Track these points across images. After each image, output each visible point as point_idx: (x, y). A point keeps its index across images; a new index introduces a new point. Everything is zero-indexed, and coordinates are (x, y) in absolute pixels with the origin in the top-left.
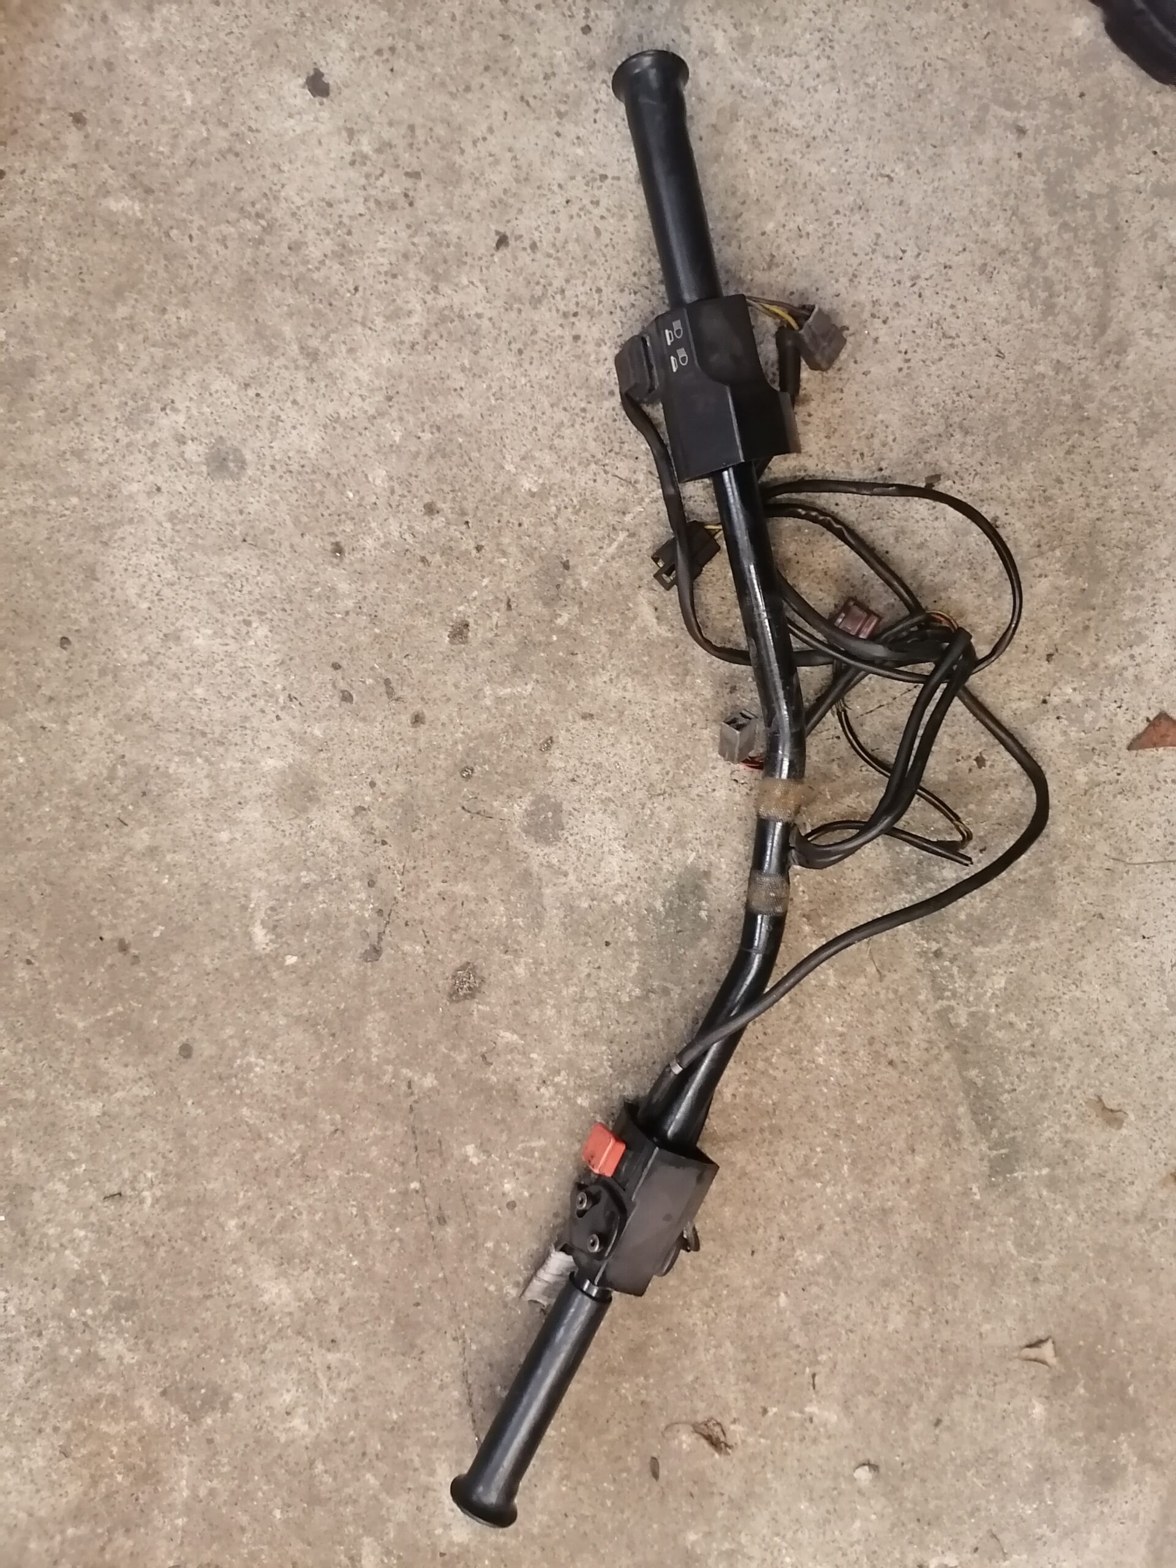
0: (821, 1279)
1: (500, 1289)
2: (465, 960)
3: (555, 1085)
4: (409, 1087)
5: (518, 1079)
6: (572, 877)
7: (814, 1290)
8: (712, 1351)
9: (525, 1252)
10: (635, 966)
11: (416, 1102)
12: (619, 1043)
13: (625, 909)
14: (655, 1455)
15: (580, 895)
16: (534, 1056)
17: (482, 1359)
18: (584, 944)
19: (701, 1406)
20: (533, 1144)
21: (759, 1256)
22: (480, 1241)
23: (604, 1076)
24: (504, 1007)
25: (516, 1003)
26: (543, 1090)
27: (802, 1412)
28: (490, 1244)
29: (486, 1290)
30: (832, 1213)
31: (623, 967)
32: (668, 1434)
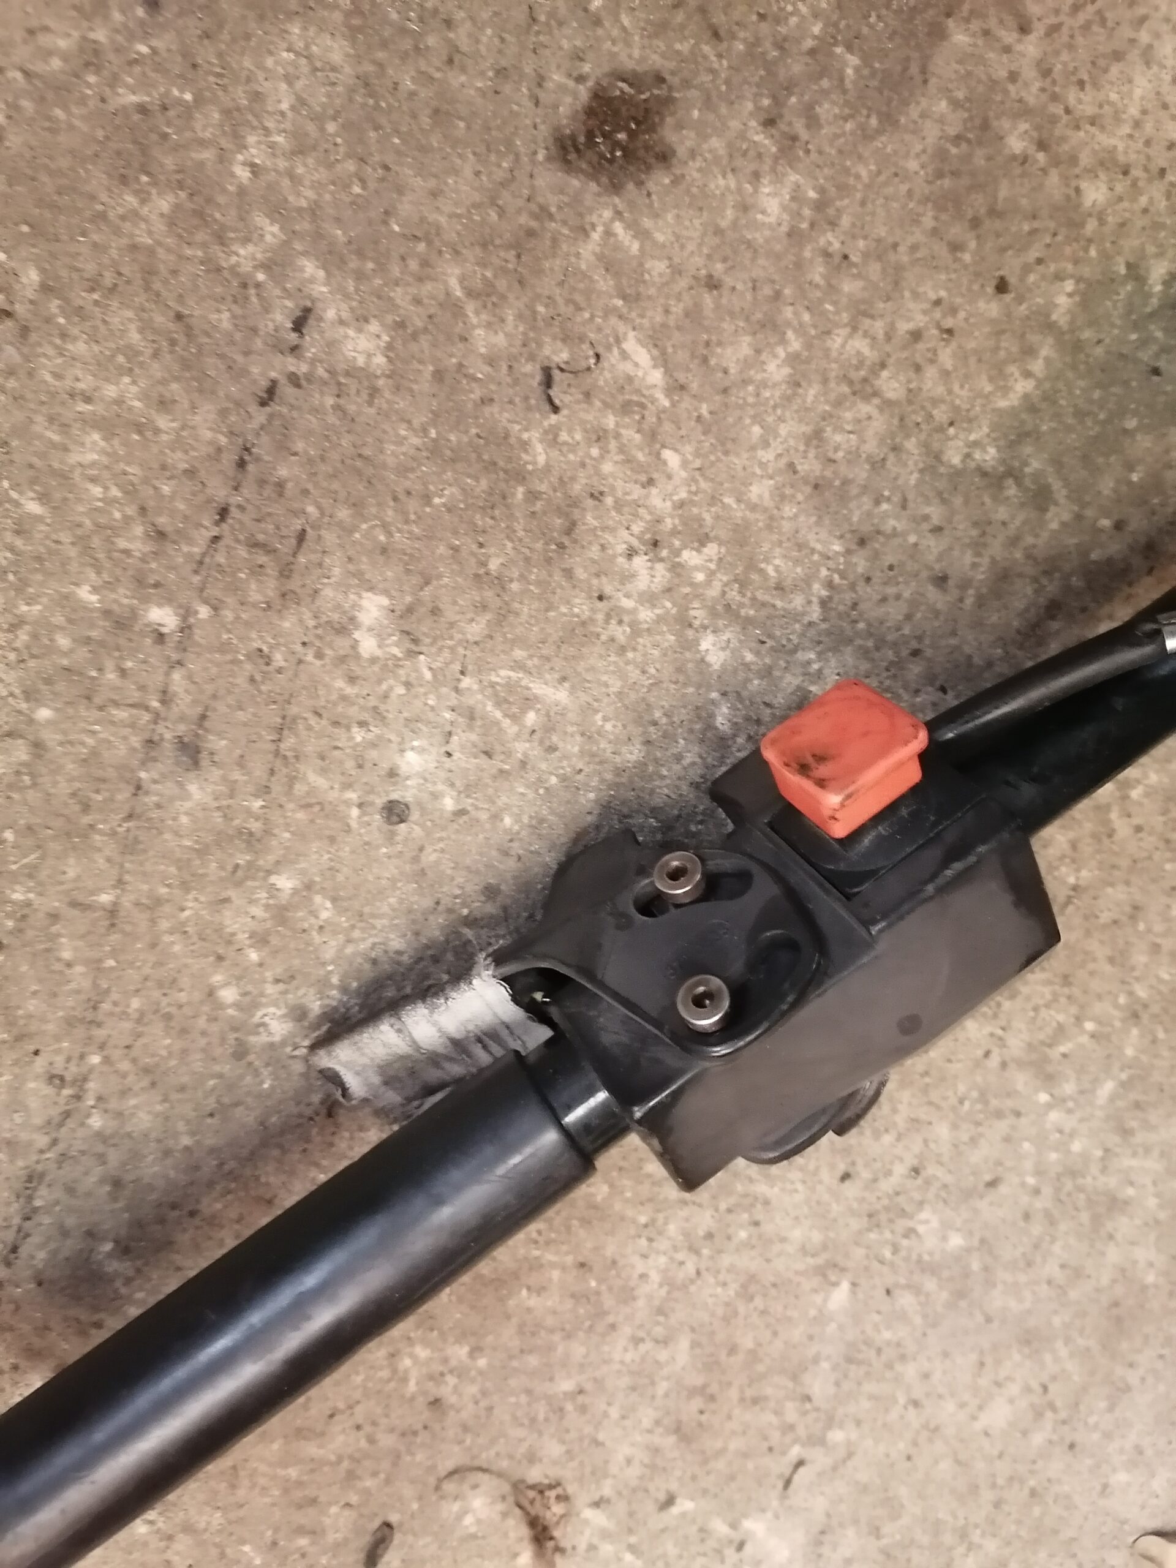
0: (930, 1285)
1: (250, 1004)
2: (656, 60)
3: (677, 569)
4: (299, 325)
5: (597, 496)
6: (1031, 48)
7: (906, 1300)
8: (647, 1346)
9: (364, 944)
10: (1022, 387)
11: (294, 380)
12: (876, 556)
13: (1091, 226)
14: (394, 1518)
15: (1024, 111)
16: (671, 458)
17: (102, 1159)
18: (956, 247)
19: (554, 1449)
20: (538, 688)
21: (850, 1190)
22: (267, 860)
23: (796, 617)
24: (677, 271)
25: (713, 284)
26: (640, 562)
27: (734, 1526)
28: (285, 883)
29: (211, 993)
30: (1028, 1165)
31: (999, 374)
32: (449, 1487)
